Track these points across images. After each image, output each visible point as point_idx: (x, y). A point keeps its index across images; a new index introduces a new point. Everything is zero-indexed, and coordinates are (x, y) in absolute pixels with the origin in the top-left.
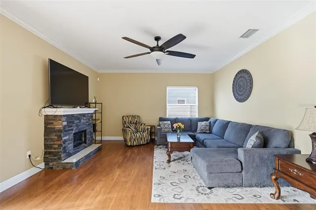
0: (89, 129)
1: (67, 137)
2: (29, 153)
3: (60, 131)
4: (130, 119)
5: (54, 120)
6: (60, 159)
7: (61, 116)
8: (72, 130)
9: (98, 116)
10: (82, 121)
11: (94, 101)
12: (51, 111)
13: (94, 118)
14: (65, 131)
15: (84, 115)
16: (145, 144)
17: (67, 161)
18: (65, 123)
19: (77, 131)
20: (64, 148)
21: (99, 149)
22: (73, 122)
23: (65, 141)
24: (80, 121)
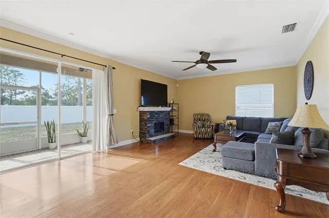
0: (167, 122)
1: (150, 125)
2: (132, 131)
3: (146, 120)
4: (199, 117)
5: (144, 114)
6: (146, 137)
7: (146, 112)
8: (153, 121)
9: (175, 113)
10: (161, 116)
11: (172, 102)
12: (142, 109)
13: (171, 115)
14: (149, 121)
15: (162, 112)
16: (209, 139)
17: (150, 139)
18: (149, 116)
19: (157, 122)
20: (148, 131)
21: (173, 137)
22: (154, 116)
23: (149, 127)
24: (159, 116)
